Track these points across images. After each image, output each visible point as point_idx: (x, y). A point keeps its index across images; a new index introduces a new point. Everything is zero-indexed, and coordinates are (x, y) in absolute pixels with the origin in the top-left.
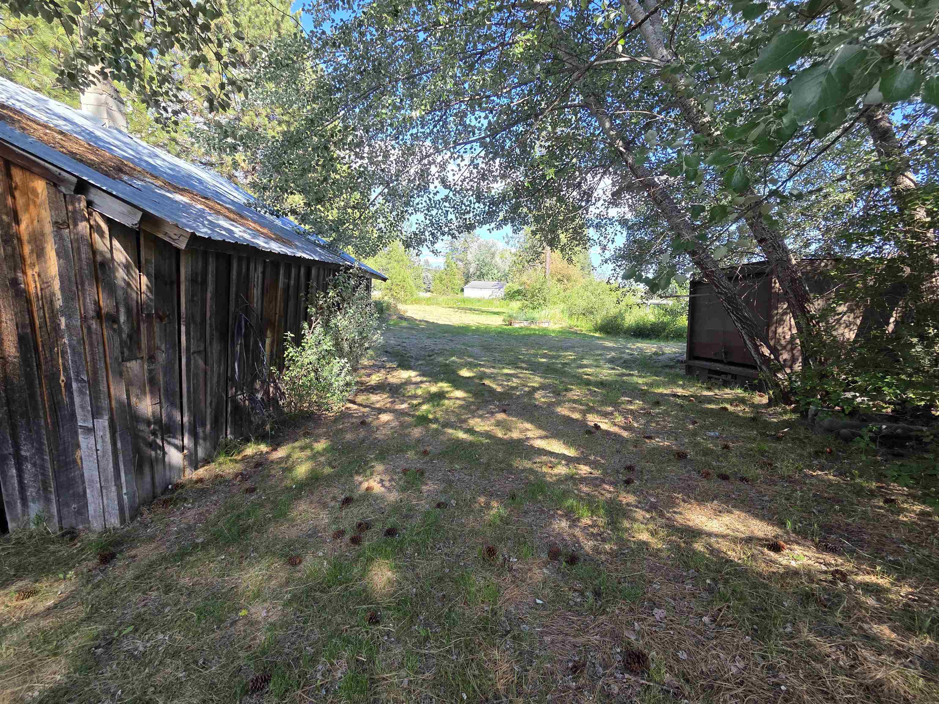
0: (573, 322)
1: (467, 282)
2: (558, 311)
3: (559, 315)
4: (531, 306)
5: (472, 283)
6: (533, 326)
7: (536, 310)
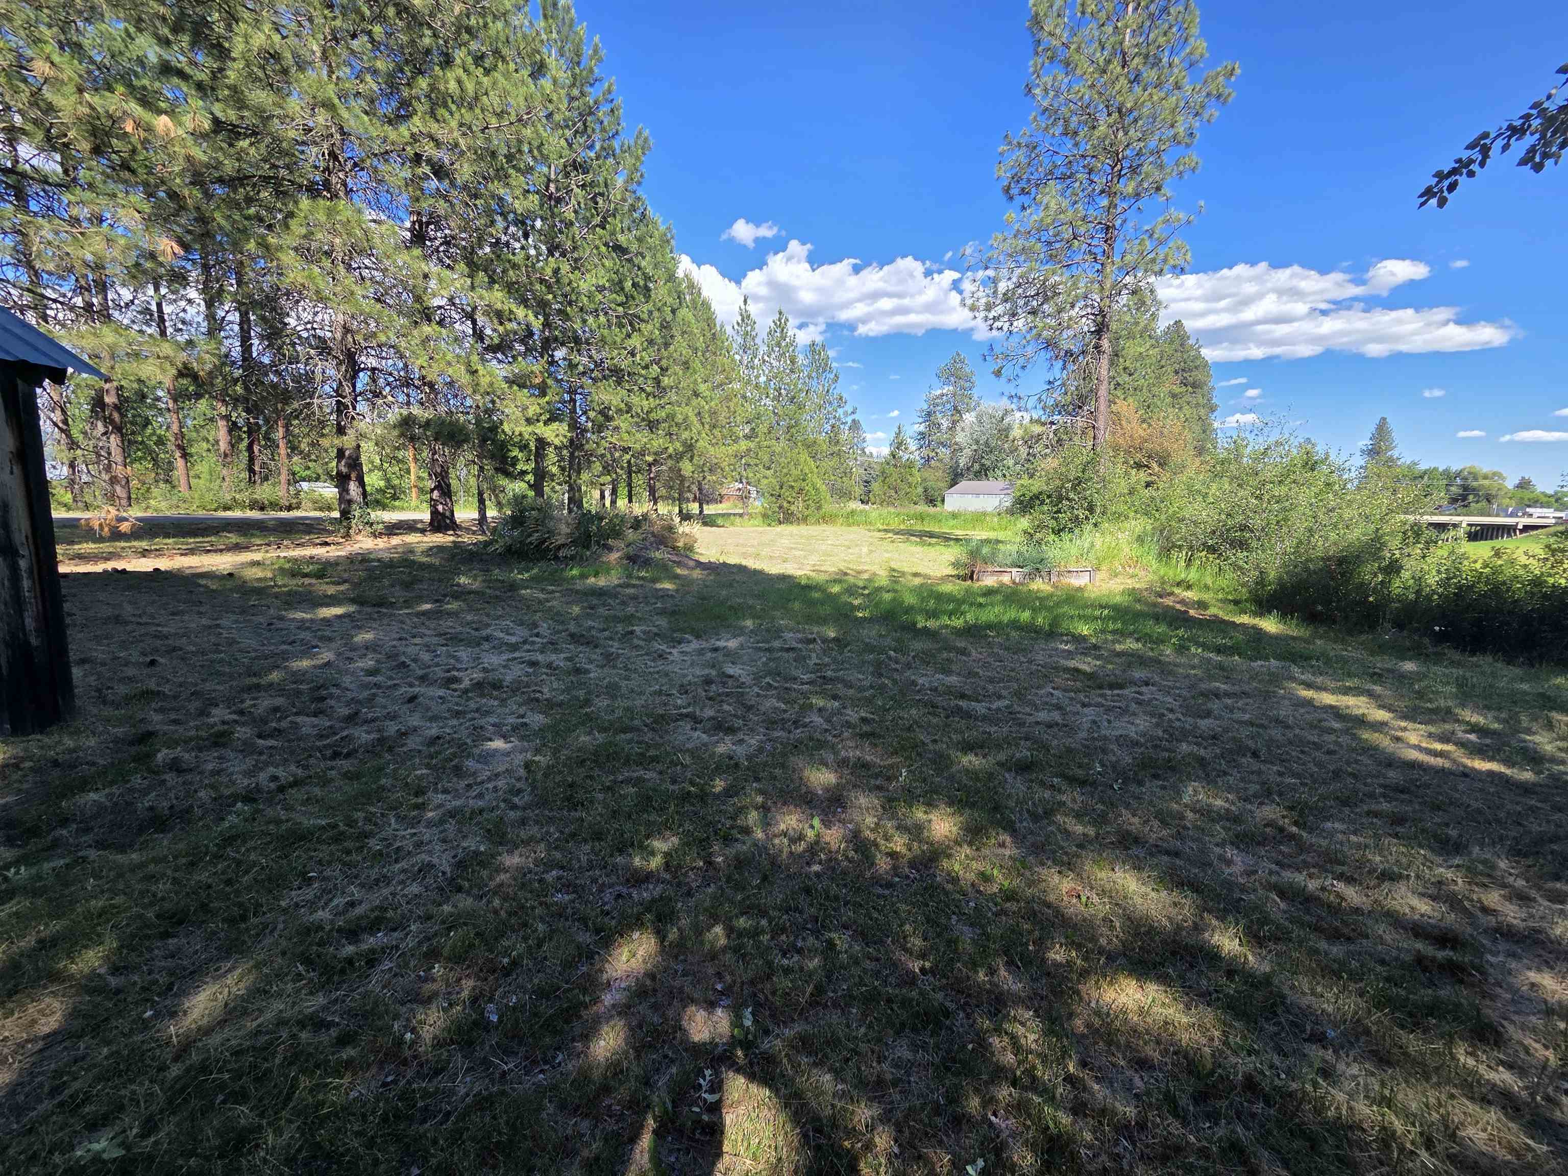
0: (1178, 570)
1: (953, 483)
2: (1124, 537)
3: (1127, 549)
4: (1053, 524)
5: (963, 484)
6: (1039, 585)
7: (1065, 536)
